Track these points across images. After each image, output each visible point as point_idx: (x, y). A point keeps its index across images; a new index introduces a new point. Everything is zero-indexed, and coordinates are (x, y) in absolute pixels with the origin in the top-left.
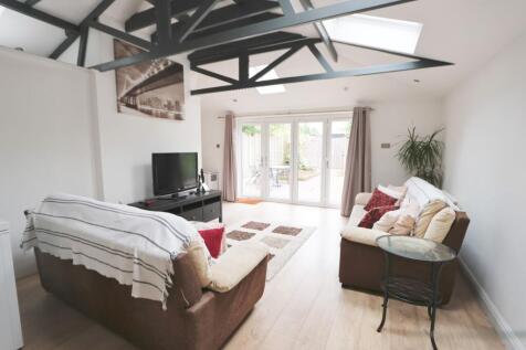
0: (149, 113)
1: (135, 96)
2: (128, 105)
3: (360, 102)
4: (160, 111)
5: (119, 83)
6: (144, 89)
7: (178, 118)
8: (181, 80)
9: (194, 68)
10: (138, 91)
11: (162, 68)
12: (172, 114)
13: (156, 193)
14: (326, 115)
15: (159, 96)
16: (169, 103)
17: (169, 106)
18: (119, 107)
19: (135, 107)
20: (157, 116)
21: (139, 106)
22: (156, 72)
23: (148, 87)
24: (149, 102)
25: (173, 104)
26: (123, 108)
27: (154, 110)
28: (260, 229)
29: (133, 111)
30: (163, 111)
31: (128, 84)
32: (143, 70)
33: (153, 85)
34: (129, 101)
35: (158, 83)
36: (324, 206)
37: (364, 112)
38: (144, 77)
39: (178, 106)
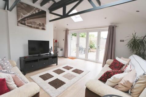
0: (31, 27)
1: (25, 21)
2: (22, 23)
3: (112, 24)
4: (35, 26)
5: (18, 16)
6: (29, 18)
7: (43, 29)
8: (45, 17)
9: (51, 13)
10: (26, 19)
11: (37, 12)
12: (41, 27)
13: (29, 54)
14: (98, 29)
15: (35, 21)
16: (40, 24)
17: (40, 25)
18: (18, 24)
19: (25, 24)
20: (34, 28)
21: (26, 24)
22: (34, 13)
23: (31, 18)
24: (31, 23)
25: (41, 24)
26: (20, 24)
27: (33, 26)
28: (68, 69)
29: (24, 26)
30: (37, 26)
31: (22, 16)
32: (29, 12)
33: (33, 17)
34: (22, 22)
35: (35, 17)
36: (97, 62)
37: (113, 27)
38: (29, 14)
39: (43, 25)
